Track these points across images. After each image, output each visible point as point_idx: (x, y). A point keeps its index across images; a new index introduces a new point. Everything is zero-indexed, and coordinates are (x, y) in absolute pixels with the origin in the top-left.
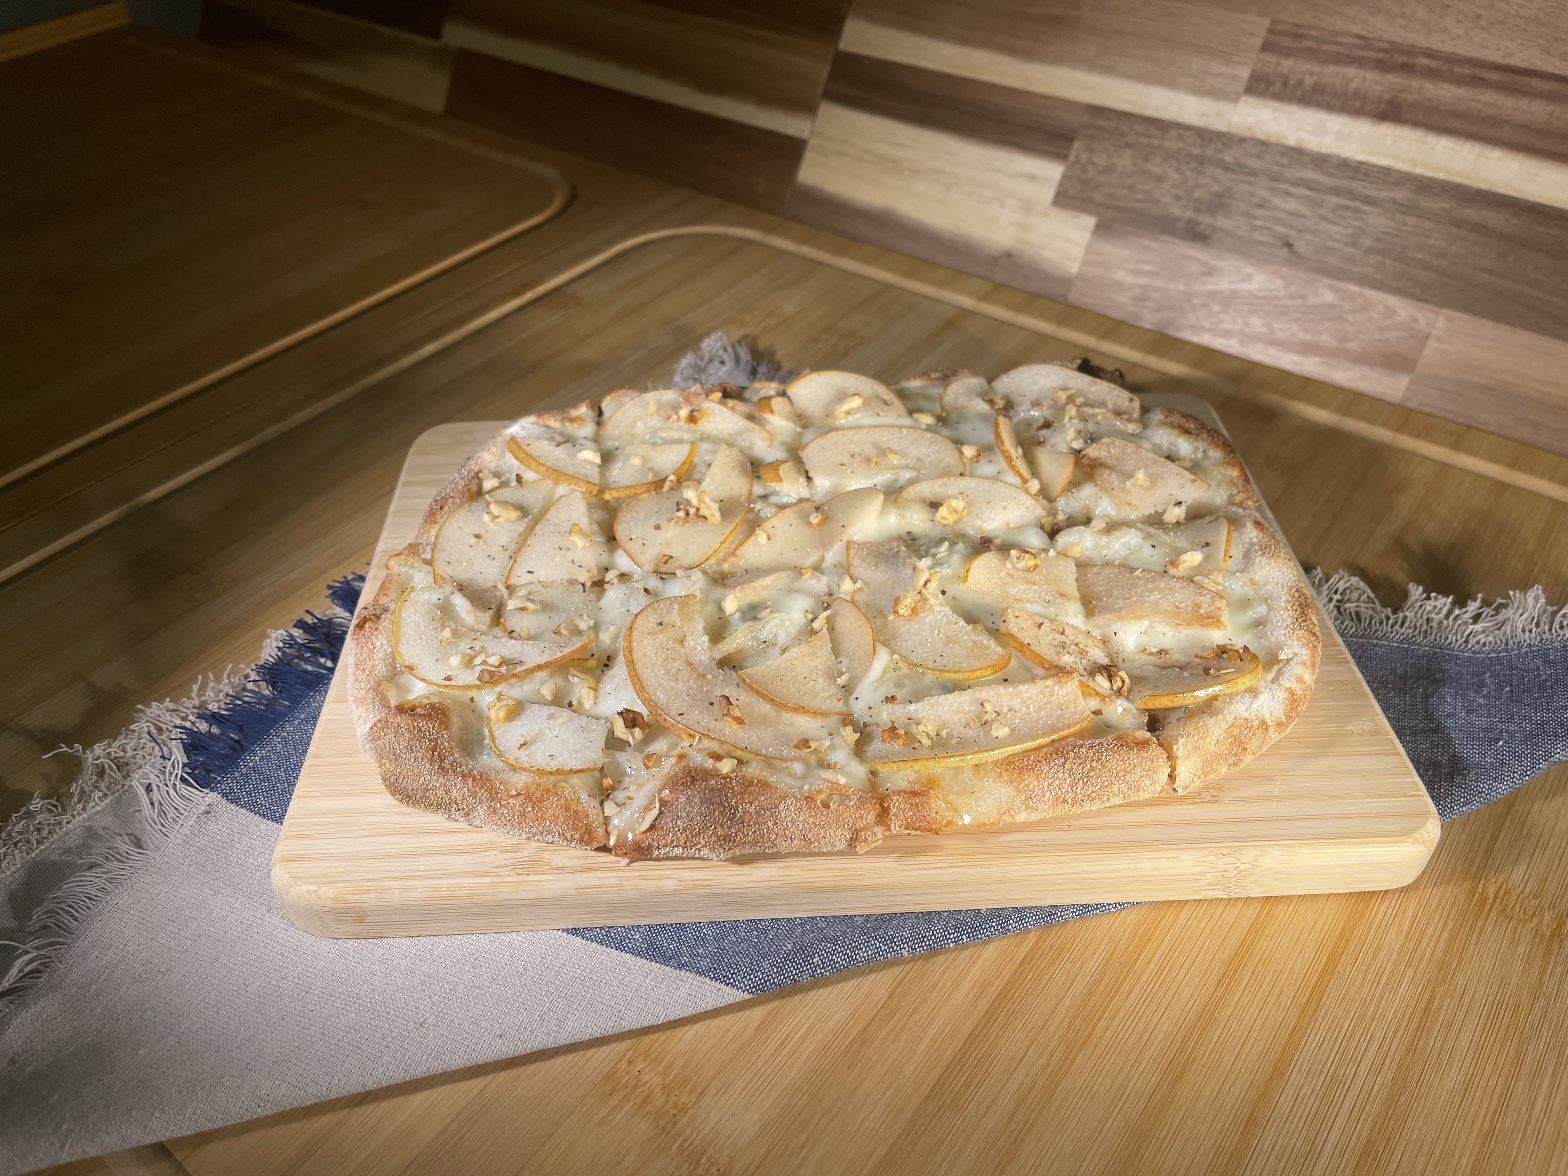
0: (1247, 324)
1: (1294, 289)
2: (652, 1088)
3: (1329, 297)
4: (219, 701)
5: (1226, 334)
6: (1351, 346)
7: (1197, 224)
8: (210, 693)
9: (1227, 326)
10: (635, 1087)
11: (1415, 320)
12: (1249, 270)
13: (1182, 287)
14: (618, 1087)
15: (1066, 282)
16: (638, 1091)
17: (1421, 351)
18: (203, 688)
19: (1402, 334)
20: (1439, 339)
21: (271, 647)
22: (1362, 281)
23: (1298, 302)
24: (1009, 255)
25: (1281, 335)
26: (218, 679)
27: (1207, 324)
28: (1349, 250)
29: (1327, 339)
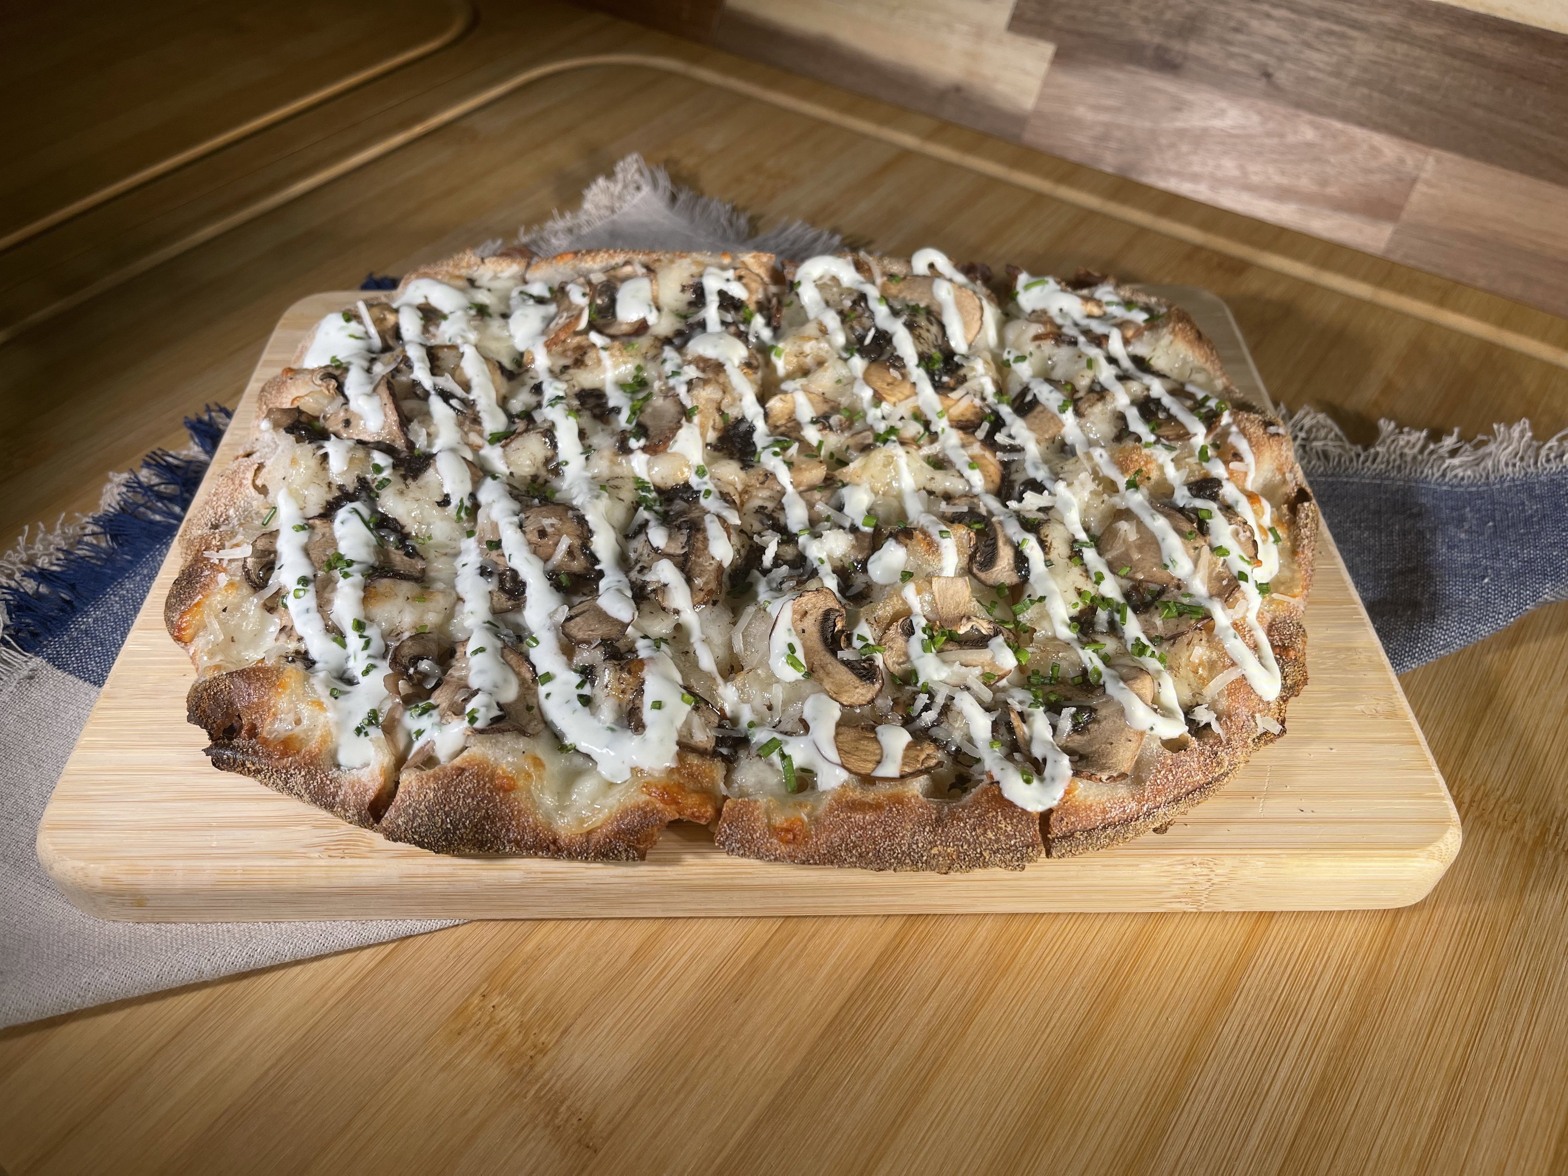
0: (1218, 167)
1: (1271, 125)
2: (508, 1026)
3: (1309, 134)
4: (51, 554)
5: (1195, 178)
6: (1332, 190)
7: (1167, 50)
8: (39, 547)
9: (1196, 168)
10: (488, 1026)
11: (1402, 161)
12: (1223, 104)
13: (1148, 124)
14: (469, 1025)
15: (1019, 120)
16: (492, 1029)
17: (1407, 196)
18: (31, 541)
19: (1387, 177)
20: (1428, 183)
21: (112, 494)
22: (1346, 116)
23: (1275, 141)
24: (958, 89)
25: (1255, 179)
26: (50, 530)
27: (1173, 167)
28: (1333, 81)
29: (1305, 183)
